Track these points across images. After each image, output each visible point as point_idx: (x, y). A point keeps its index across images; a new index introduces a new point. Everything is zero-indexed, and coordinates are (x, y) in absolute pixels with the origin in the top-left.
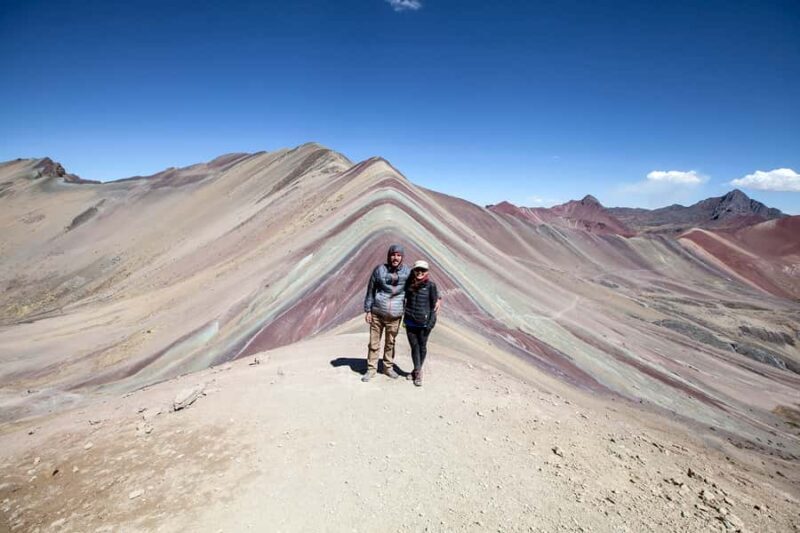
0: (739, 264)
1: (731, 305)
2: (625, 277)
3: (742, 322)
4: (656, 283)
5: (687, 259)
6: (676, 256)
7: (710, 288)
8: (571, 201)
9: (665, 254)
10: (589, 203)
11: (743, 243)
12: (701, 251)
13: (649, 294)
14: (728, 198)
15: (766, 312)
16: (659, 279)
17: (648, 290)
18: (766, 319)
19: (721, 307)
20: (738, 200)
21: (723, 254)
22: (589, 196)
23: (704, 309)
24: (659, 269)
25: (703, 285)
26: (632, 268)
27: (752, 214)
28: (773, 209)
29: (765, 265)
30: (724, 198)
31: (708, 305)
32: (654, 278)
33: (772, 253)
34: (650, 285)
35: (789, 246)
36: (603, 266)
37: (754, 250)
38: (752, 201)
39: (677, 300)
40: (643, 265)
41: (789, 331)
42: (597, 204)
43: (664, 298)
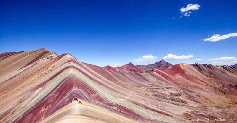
0: (167, 77)
1: (167, 88)
2: (143, 84)
3: (170, 92)
4: (150, 84)
5: (156, 77)
6: (153, 77)
7: (162, 84)
8: (126, 64)
9: (150, 76)
10: (131, 65)
11: (166, 72)
12: (158, 75)
13: (149, 88)
14: (161, 62)
15: (174, 89)
16: (151, 83)
17: (149, 87)
18: (175, 90)
19: (166, 89)
20: (163, 62)
21: (163, 75)
22: (130, 63)
23: (162, 90)
24: (150, 81)
25: (160, 84)
26: (143, 81)
27: (167, 65)
28: (170, 64)
29: (171, 77)
30: (160, 62)
31: (162, 89)
32: (150, 83)
33: (173, 74)
34: (149, 85)
35: (175, 72)
36: (137, 81)
37: (169, 74)
38: (166, 62)
39: (155, 89)
40: (147, 80)
41: (180, 93)
42: (133, 65)
43: (152, 88)
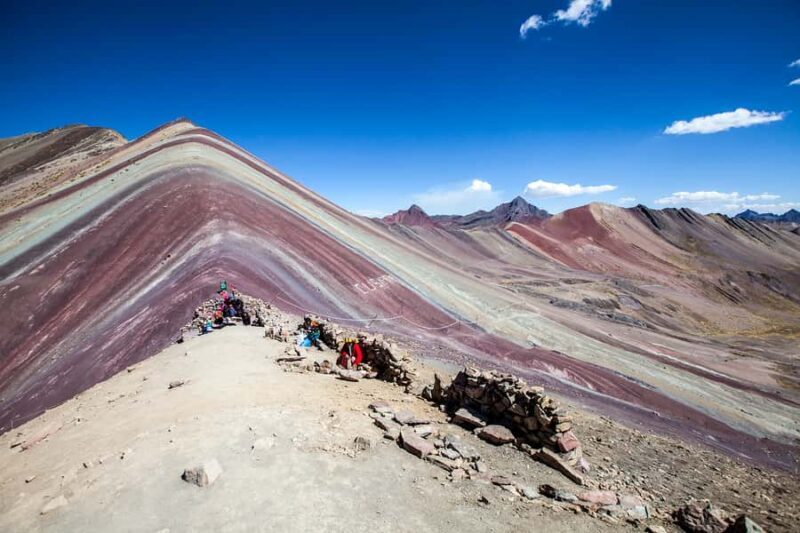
0: (551, 249)
1: (568, 282)
2: (481, 268)
3: (583, 295)
4: (507, 270)
5: (519, 246)
6: (511, 245)
7: (545, 269)
8: (400, 211)
9: (502, 244)
10: (415, 214)
11: (547, 231)
12: (525, 242)
13: (508, 281)
14: (514, 203)
15: (593, 284)
16: (509, 266)
17: (505, 277)
18: (596, 289)
19: (565, 286)
20: (521, 205)
21: (538, 242)
22: (414, 206)
23: (553, 288)
24: (502, 257)
25: (540, 268)
26: (482, 259)
27: (532, 215)
28: (543, 211)
29: (565, 247)
30: (512, 204)
31: (554, 284)
32: (504, 266)
33: (568, 238)
34: (503, 273)
35: (576, 232)
36: (459, 260)
37: (554, 237)
38: (530, 205)
39: (530, 283)
40: (492, 256)
41: (613, 297)
42: (422, 213)
43: (520, 283)
